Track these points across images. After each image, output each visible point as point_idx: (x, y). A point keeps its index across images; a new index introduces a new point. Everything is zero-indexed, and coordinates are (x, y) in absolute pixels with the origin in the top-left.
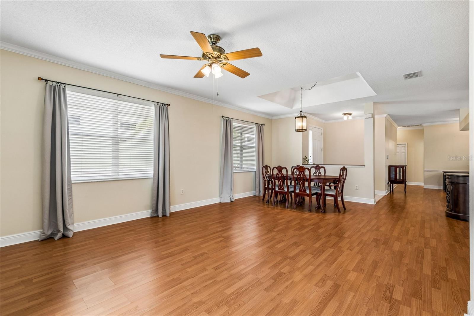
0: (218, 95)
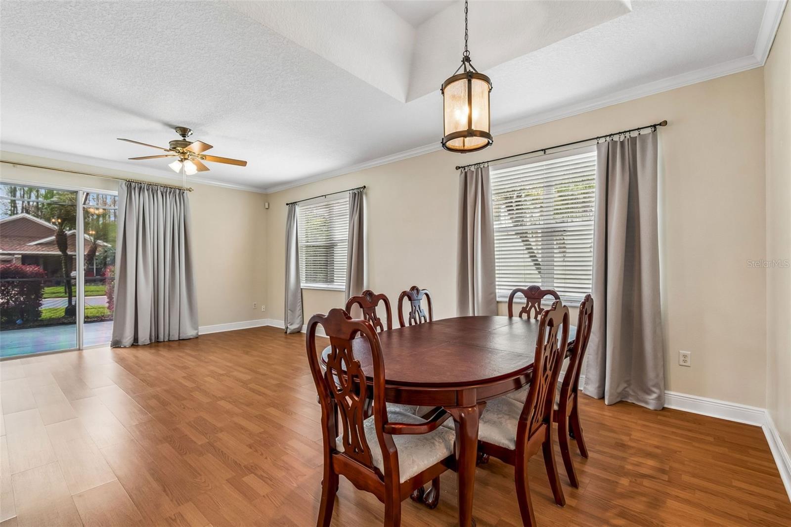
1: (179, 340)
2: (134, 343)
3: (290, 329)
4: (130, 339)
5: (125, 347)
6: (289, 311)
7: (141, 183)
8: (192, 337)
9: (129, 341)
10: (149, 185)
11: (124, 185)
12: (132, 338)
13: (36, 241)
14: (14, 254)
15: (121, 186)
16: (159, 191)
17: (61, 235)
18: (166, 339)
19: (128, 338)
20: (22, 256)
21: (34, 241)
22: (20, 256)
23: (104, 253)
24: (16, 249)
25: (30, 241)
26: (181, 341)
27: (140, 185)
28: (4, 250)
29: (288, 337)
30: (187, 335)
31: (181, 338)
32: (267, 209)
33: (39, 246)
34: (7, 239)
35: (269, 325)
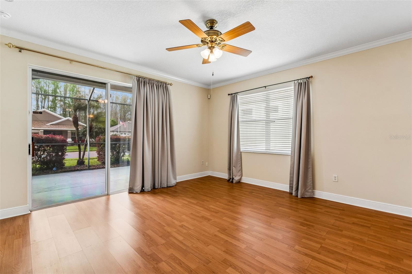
0: (213, 75)
1: (167, 187)
2: (141, 190)
3: (235, 180)
4: (140, 187)
5: (137, 193)
6: (233, 167)
7: (145, 79)
8: (174, 185)
9: (139, 189)
10: (150, 80)
11: (135, 80)
12: (140, 186)
13: (50, 123)
14: (40, 130)
15: (134, 80)
16: (155, 85)
17: (76, 118)
18: (159, 187)
19: (138, 187)
20: (44, 130)
21: (49, 123)
22: (43, 131)
23: (83, 129)
24: (41, 127)
25: (47, 123)
26: (168, 188)
27: (144, 80)
28: (35, 127)
29: (234, 185)
30: (172, 183)
31: (168, 186)
32: (209, 99)
33: (52, 125)
34: (37, 122)
35: (210, 175)
